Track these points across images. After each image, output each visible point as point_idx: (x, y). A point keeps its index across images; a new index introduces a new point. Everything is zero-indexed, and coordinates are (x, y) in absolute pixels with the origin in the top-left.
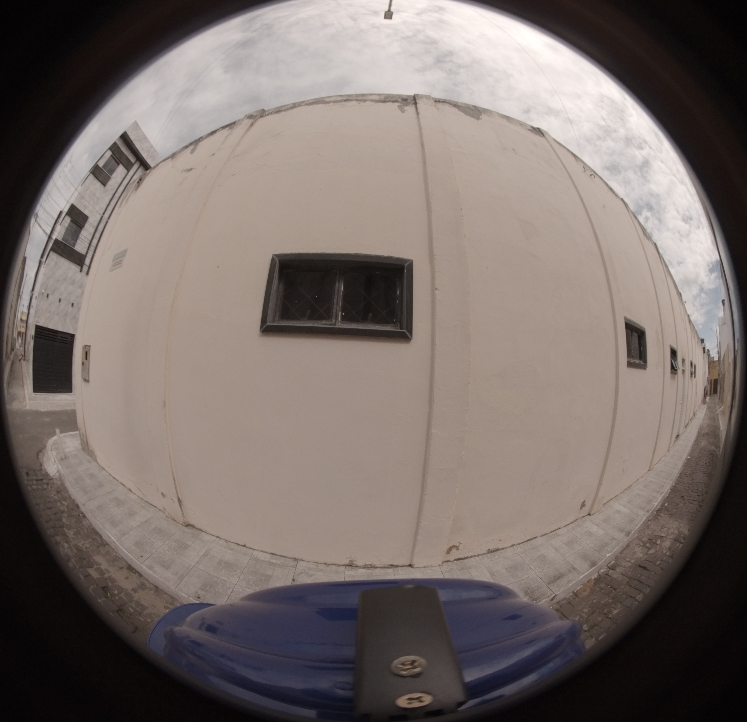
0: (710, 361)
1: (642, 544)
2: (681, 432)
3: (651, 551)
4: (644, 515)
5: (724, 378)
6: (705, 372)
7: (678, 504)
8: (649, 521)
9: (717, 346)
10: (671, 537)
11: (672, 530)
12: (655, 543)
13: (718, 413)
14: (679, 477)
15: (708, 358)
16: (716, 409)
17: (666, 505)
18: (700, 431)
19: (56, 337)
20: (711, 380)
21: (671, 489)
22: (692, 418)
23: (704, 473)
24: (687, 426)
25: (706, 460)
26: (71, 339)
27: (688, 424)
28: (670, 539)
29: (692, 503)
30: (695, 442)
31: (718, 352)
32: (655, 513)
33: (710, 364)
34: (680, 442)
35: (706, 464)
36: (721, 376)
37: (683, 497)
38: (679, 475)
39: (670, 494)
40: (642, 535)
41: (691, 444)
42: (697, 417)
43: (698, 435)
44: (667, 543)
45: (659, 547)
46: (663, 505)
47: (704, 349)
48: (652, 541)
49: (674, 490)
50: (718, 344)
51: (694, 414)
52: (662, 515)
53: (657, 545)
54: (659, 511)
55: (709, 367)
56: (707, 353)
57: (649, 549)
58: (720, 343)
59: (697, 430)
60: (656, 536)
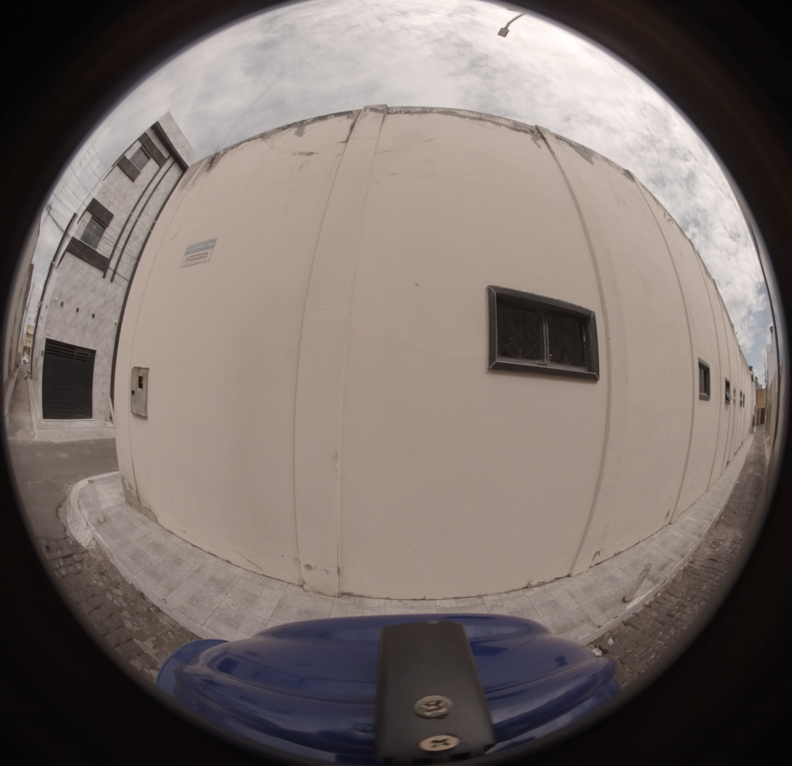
0: (758, 389)
1: (709, 545)
2: (731, 460)
3: (717, 550)
4: (708, 523)
5: (771, 407)
6: (753, 401)
7: (732, 518)
8: (711, 530)
9: (765, 375)
10: (730, 539)
11: (729, 536)
12: (719, 544)
13: (764, 444)
14: (730, 497)
15: (756, 386)
16: (763, 439)
17: (723, 518)
18: (747, 460)
19: (72, 353)
20: (759, 409)
21: (725, 507)
22: (740, 447)
23: (751, 495)
24: (736, 454)
25: (753, 484)
26: (91, 356)
27: (736, 452)
28: (729, 541)
29: (743, 517)
30: (743, 469)
31: (766, 380)
32: (715, 524)
33: (758, 392)
34: (730, 468)
35: (753, 487)
36: (768, 405)
37: (735, 512)
38: (730, 496)
39: (724, 510)
40: (708, 539)
41: (739, 470)
42: (744, 446)
43: (746, 463)
44: (728, 544)
45: (722, 547)
46: (720, 518)
47: (752, 376)
48: (716, 543)
49: (727, 507)
50: (765, 372)
51: (742, 443)
52: (720, 525)
53: (720, 545)
54: (718, 523)
55: (757, 396)
56: (755, 381)
57: (715, 548)
58: (767, 371)
59: (745, 459)
60: (718, 540)
